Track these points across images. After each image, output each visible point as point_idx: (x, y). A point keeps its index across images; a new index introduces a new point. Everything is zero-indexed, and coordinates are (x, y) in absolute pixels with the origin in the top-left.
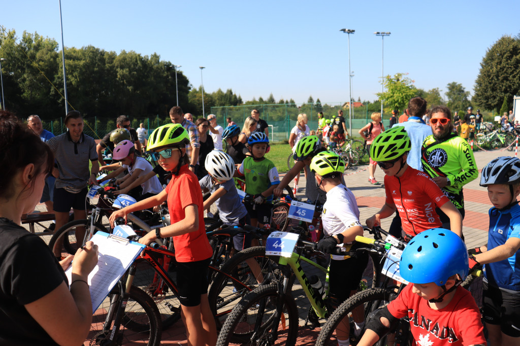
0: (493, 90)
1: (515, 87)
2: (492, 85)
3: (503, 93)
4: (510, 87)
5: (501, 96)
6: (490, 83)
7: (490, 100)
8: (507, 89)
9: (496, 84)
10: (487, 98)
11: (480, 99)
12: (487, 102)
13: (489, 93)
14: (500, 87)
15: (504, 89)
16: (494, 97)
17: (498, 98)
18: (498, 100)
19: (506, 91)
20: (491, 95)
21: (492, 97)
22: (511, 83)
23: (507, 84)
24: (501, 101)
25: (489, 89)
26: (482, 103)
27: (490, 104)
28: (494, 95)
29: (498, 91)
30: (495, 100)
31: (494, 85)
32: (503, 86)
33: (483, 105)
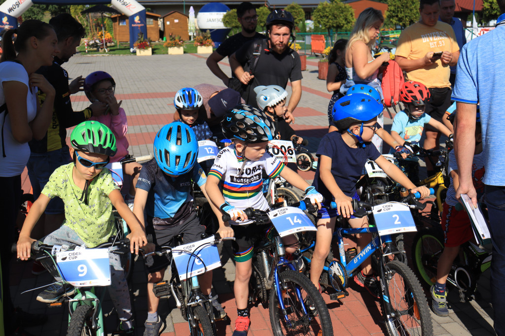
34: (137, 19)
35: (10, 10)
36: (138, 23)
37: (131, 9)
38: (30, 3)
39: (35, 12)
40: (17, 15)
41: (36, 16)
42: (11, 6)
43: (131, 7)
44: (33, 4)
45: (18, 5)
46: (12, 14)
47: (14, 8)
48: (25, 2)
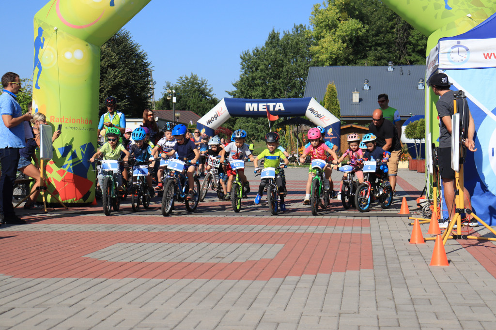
34: (330, 131)
35: (209, 122)
36: (331, 136)
37: (324, 121)
38: (227, 116)
40: (215, 127)
42: (209, 119)
43: (324, 119)
44: (230, 116)
45: (216, 117)
46: (210, 126)
47: (213, 121)
48: (223, 114)
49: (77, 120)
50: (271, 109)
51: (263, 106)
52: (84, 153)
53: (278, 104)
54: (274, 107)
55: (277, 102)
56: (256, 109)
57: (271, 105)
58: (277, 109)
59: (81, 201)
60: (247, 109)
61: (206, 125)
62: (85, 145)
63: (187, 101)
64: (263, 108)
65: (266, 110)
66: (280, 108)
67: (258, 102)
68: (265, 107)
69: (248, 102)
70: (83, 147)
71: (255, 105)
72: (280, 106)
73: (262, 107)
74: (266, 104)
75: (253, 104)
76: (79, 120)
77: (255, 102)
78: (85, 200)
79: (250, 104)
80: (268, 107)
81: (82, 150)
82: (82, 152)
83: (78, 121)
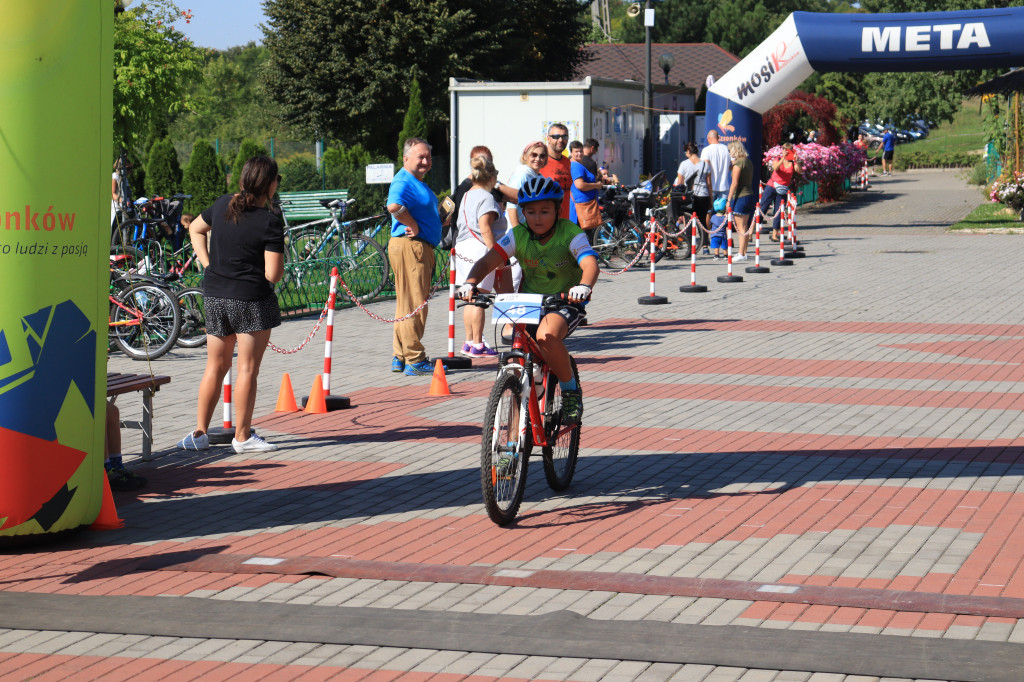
0: (354, 47)
1: (435, 39)
2: (346, 27)
3: (392, 66)
4: (415, 37)
5: (386, 75)
6: (339, 20)
7: (341, 92)
8: (405, 50)
9: (360, 23)
10: (328, 86)
11: (299, 89)
12: (332, 101)
13: (337, 62)
14: (379, 40)
15: (396, 49)
16: (359, 83)
17: (373, 86)
18: (376, 95)
19: (401, 58)
20: (345, 71)
21: (348, 81)
22: (417, 22)
23: (402, 25)
24: (391, 100)
25: (335, 48)
26: (307, 108)
27: (344, 112)
28: (359, 70)
29: (372, 55)
30: (361, 95)
31: (350, 31)
32: (388, 32)
33: (313, 114)
35: (743, 91)
39: (937, 88)
41: (935, 101)
42: (746, 79)
44: (810, 70)
45: (767, 74)
46: (746, 102)
47: (756, 85)
48: (788, 65)
49: (8, 215)
50: (946, 44)
51: (920, 34)
52: (41, 342)
53: (969, 27)
54: (956, 36)
55: (964, 20)
56: (895, 47)
57: (946, 31)
58: (964, 44)
59: (32, 527)
60: (866, 47)
61: (735, 99)
62: (45, 312)
63: (706, 15)
64: (919, 43)
65: (927, 47)
66: (974, 40)
67: (904, 23)
68: (927, 38)
69: (871, 23)
70: (35, 320)
71: (893, 33)
72: (976, 35)
73: (916, 38)
74: (927, 28)
75: (887, 30)
76: (17, 215)
77: (892, 23)
78: (46, 525)
79: (876, 30)
80: (935, 39)
81: (30, 331)
82: (30, 340)
83: (13, 220)
